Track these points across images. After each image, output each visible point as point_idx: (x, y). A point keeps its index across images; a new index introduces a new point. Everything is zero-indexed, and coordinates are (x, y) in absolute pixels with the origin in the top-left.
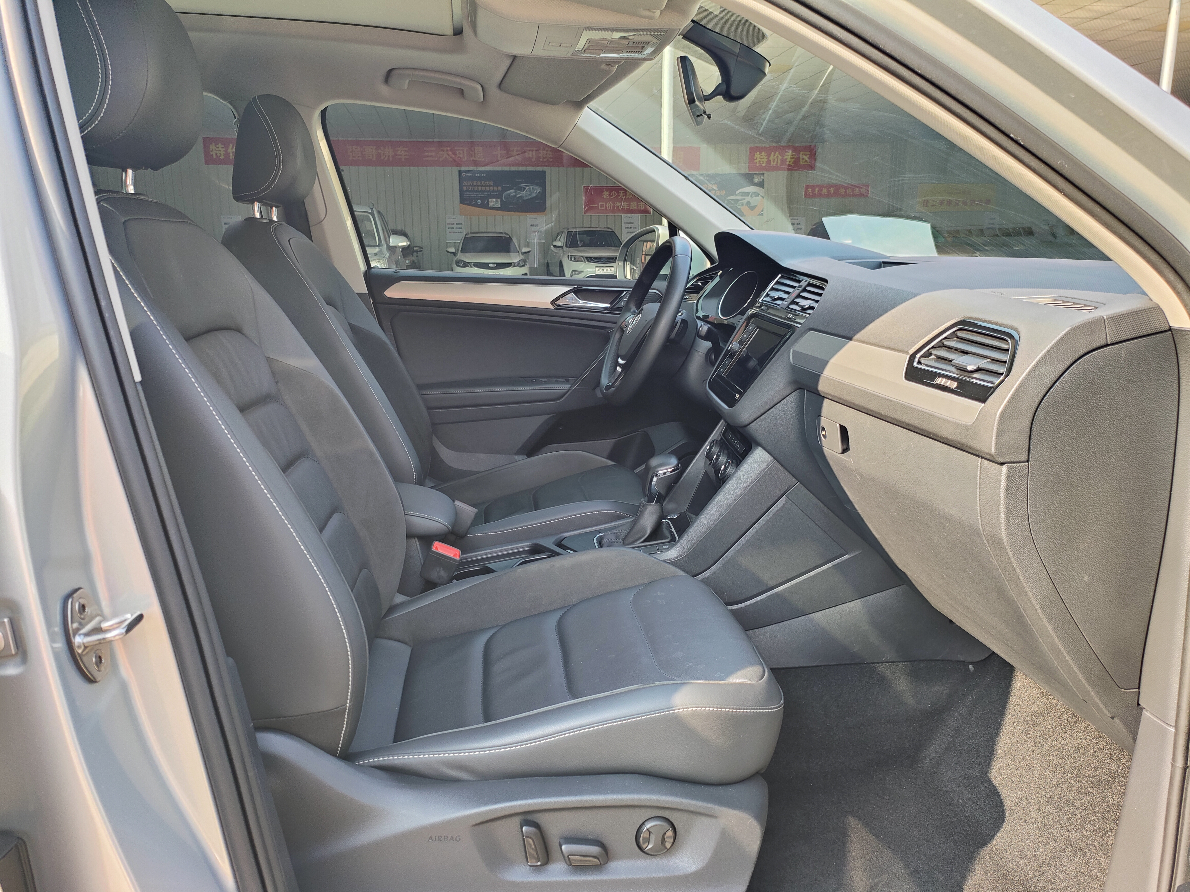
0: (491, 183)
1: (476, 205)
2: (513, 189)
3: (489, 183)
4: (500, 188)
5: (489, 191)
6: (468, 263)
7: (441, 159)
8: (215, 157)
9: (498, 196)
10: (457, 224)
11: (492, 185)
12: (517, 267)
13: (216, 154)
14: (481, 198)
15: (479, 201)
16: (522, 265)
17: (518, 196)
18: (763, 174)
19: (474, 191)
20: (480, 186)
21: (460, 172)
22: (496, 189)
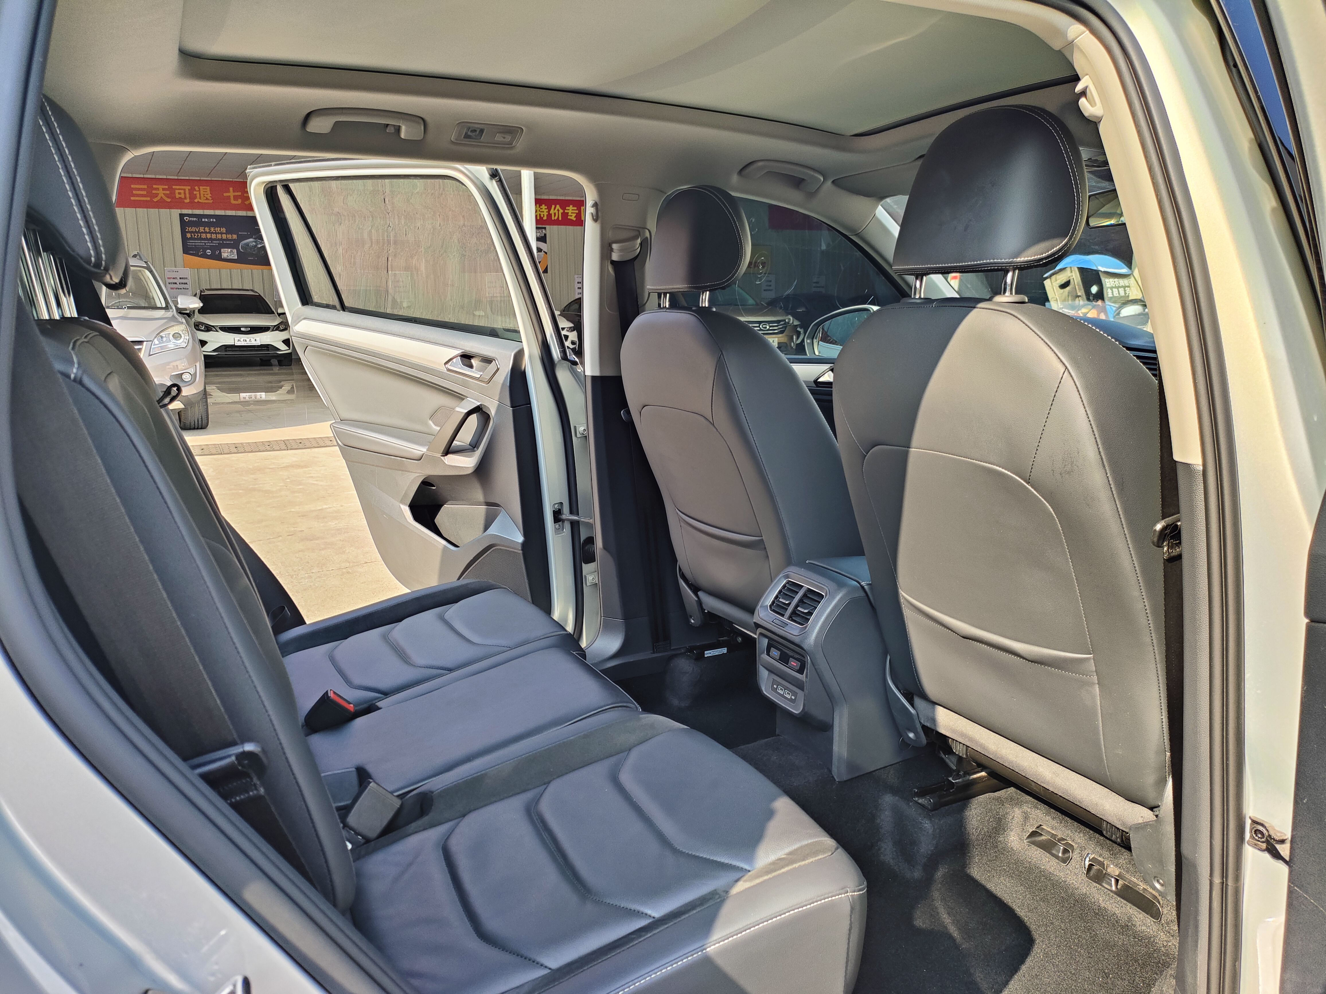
0: (224, 230)
1: (205, 256)
2: (252, 237)
3: (220, 230)
4: (235, 237)
5: (222, 239)
6: (213, 326)
7: (155, 200)
9: (233, 245)
10: (180, 278)
11: (225, 232)
12: (277, 331)
14: (211, 248)
15: (209, 251)
16: (282, 328)
17: (259, 246)
18: (545, 228)
19: (201, 239)
20: (209, 233)
21: (182, 216)
22: (229, 236)
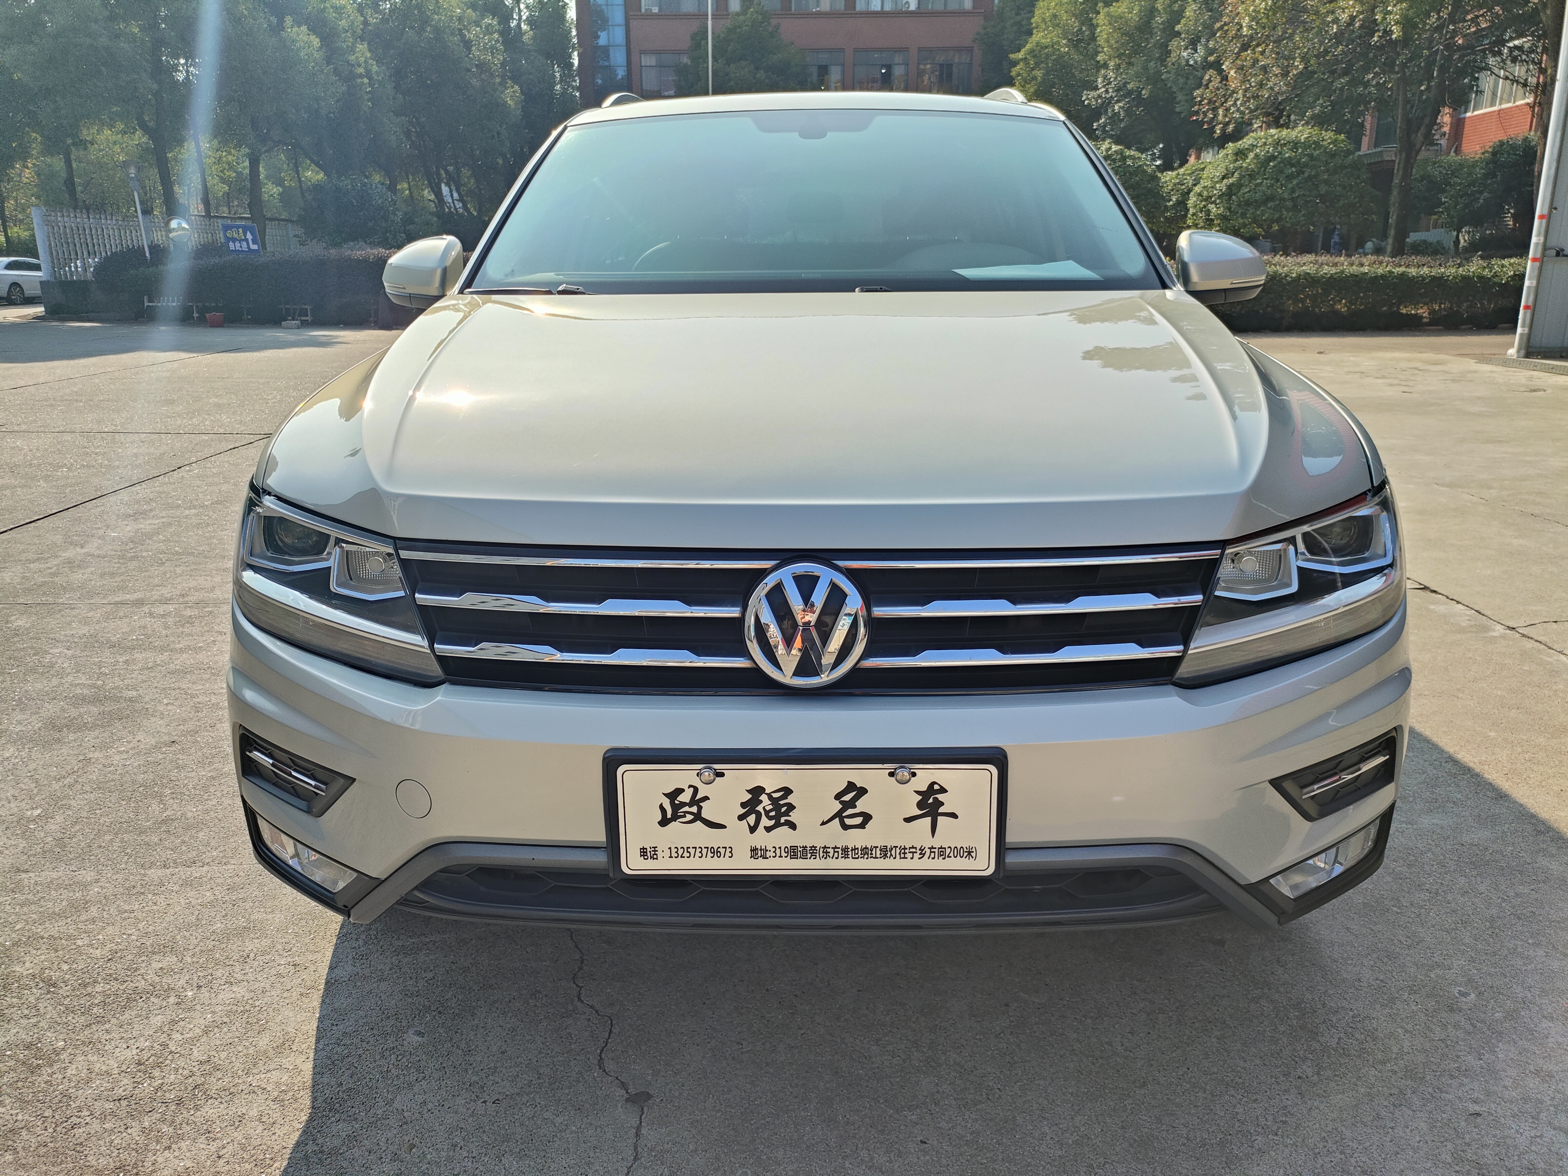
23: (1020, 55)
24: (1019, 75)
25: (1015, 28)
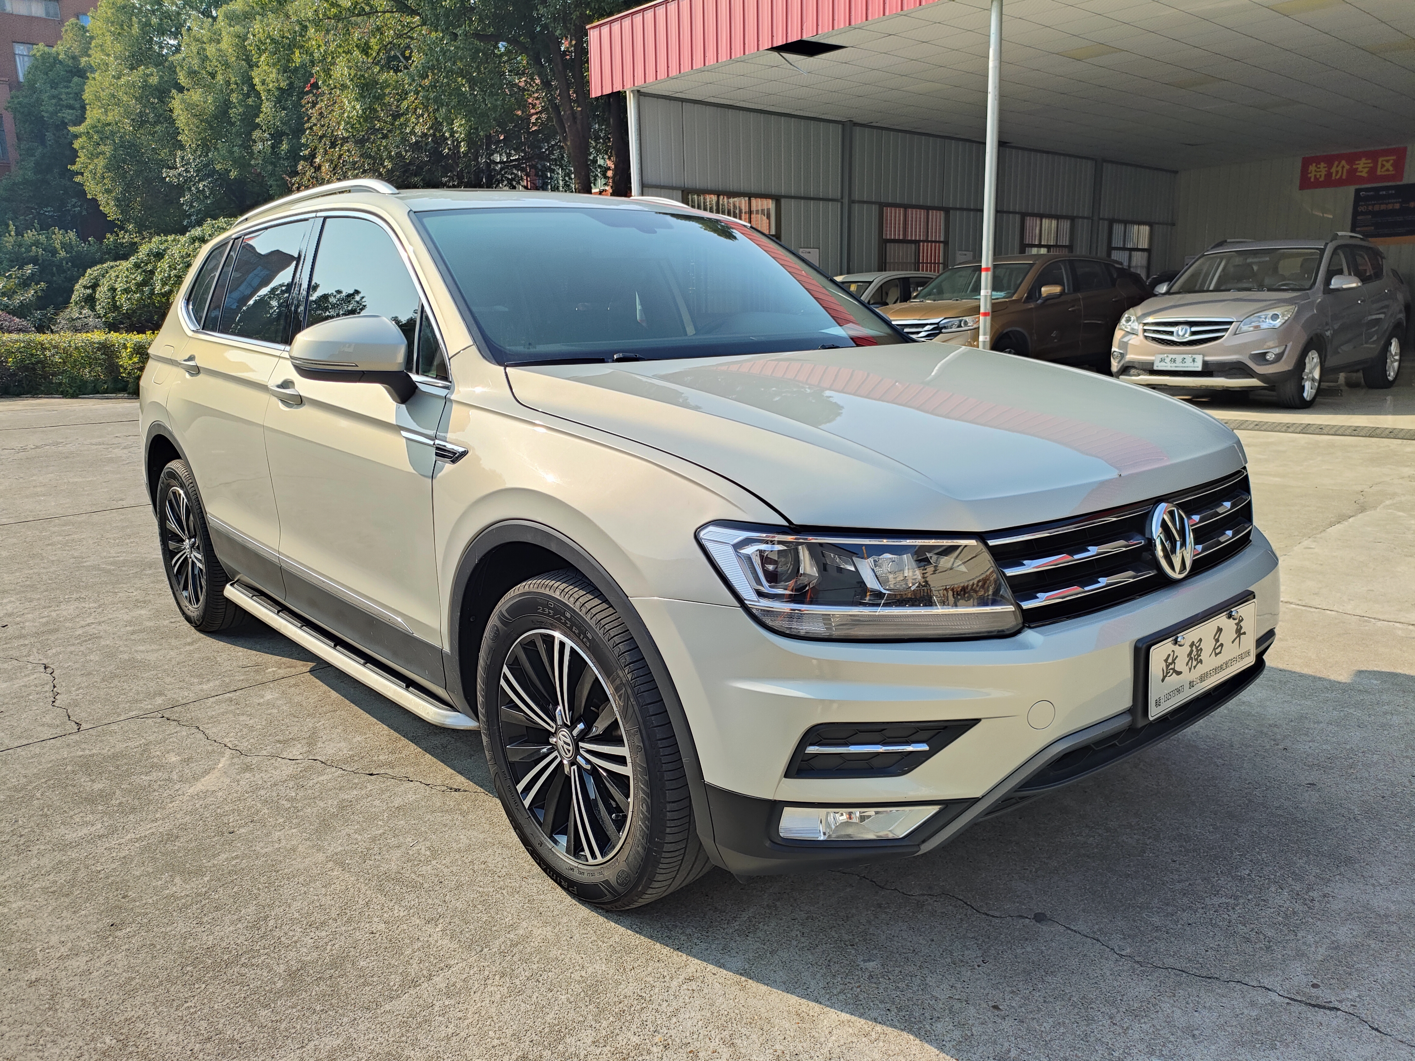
8: (1312, 180)
13: (1315, 176)
23: (81, 129)
24: (83, 148)
25: (54, 101)
